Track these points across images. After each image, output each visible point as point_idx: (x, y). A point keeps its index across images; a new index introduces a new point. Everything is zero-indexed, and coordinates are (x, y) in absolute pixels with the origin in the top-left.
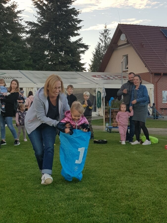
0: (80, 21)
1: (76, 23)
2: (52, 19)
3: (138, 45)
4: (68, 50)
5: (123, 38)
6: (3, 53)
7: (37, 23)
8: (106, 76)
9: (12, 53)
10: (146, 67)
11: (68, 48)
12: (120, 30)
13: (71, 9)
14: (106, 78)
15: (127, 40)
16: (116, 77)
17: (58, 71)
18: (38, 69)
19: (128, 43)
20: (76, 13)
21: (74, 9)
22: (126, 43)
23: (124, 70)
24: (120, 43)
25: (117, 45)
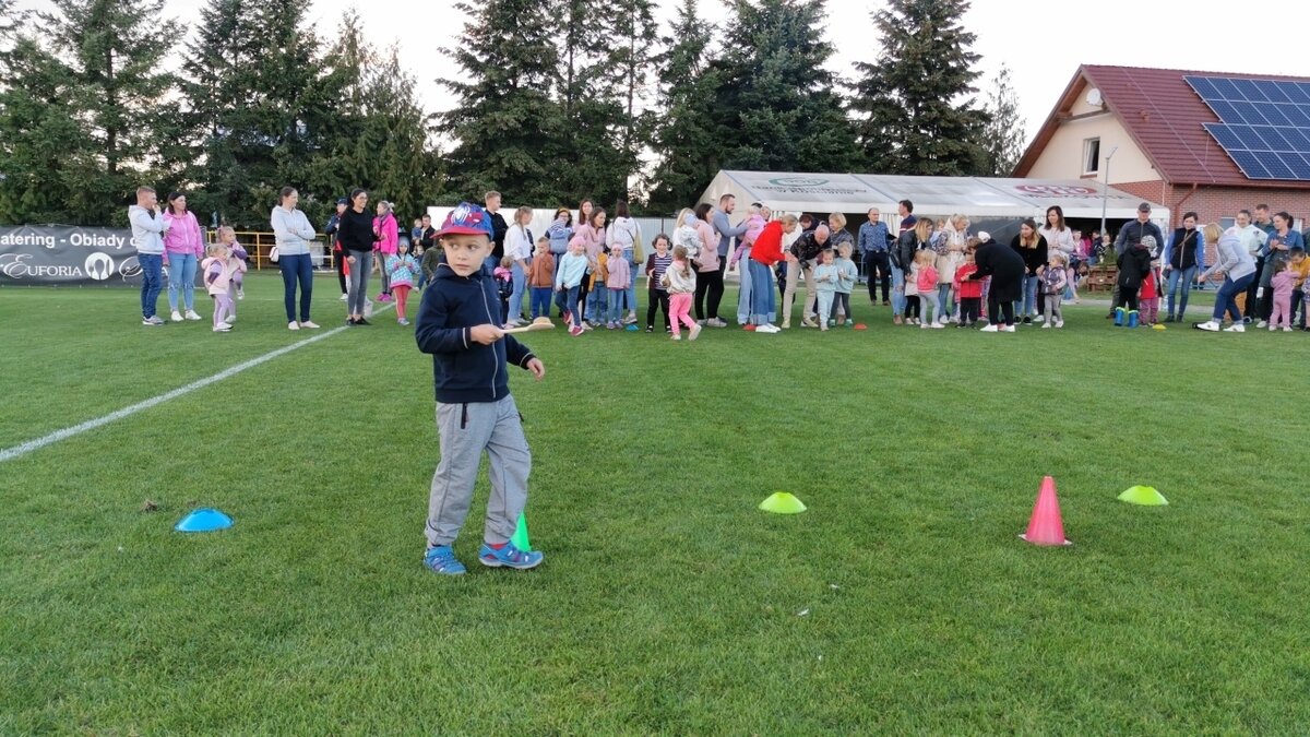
0: (979, 57)
1: (968, 62)
2: (920, 56)
3: (1132, 115)
4: (952, 126)
5: (1093, 98)
6: (814, 136)
7: (876, 64)
8: (1047, 189)
9: (832, 135)
10: (1153, 167)
11: (950, 121)
12: (1083, 78)
13: (957, 31)
15: (1104, 105)
16: (1072, 191)
17: (922, 174)
18: (879, 171)
19: (1105, 109)
20: (968, 39)
21: (962, 28)
22: (1100, 109)
23: (1086, 173)
24: (1078, 110)
25: (1071, 115)
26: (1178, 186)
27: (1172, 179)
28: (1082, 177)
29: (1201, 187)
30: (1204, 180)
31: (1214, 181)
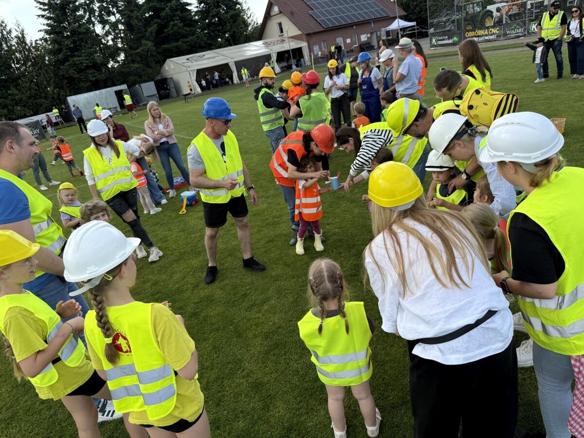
3: (289, 13)
5: (276, 9)
10: (299, 29)
14: (272, 44)
15: (280, 11)
19: (281, 12)
22: (279, 12)
23: (280, 34)
24: (273, 13)
25: (270, 15)
26: (308, 35)
27: (305, 33)
28: (280, 36)
29: (313, 33)
30: (314, 31)
31: (317, 30)
